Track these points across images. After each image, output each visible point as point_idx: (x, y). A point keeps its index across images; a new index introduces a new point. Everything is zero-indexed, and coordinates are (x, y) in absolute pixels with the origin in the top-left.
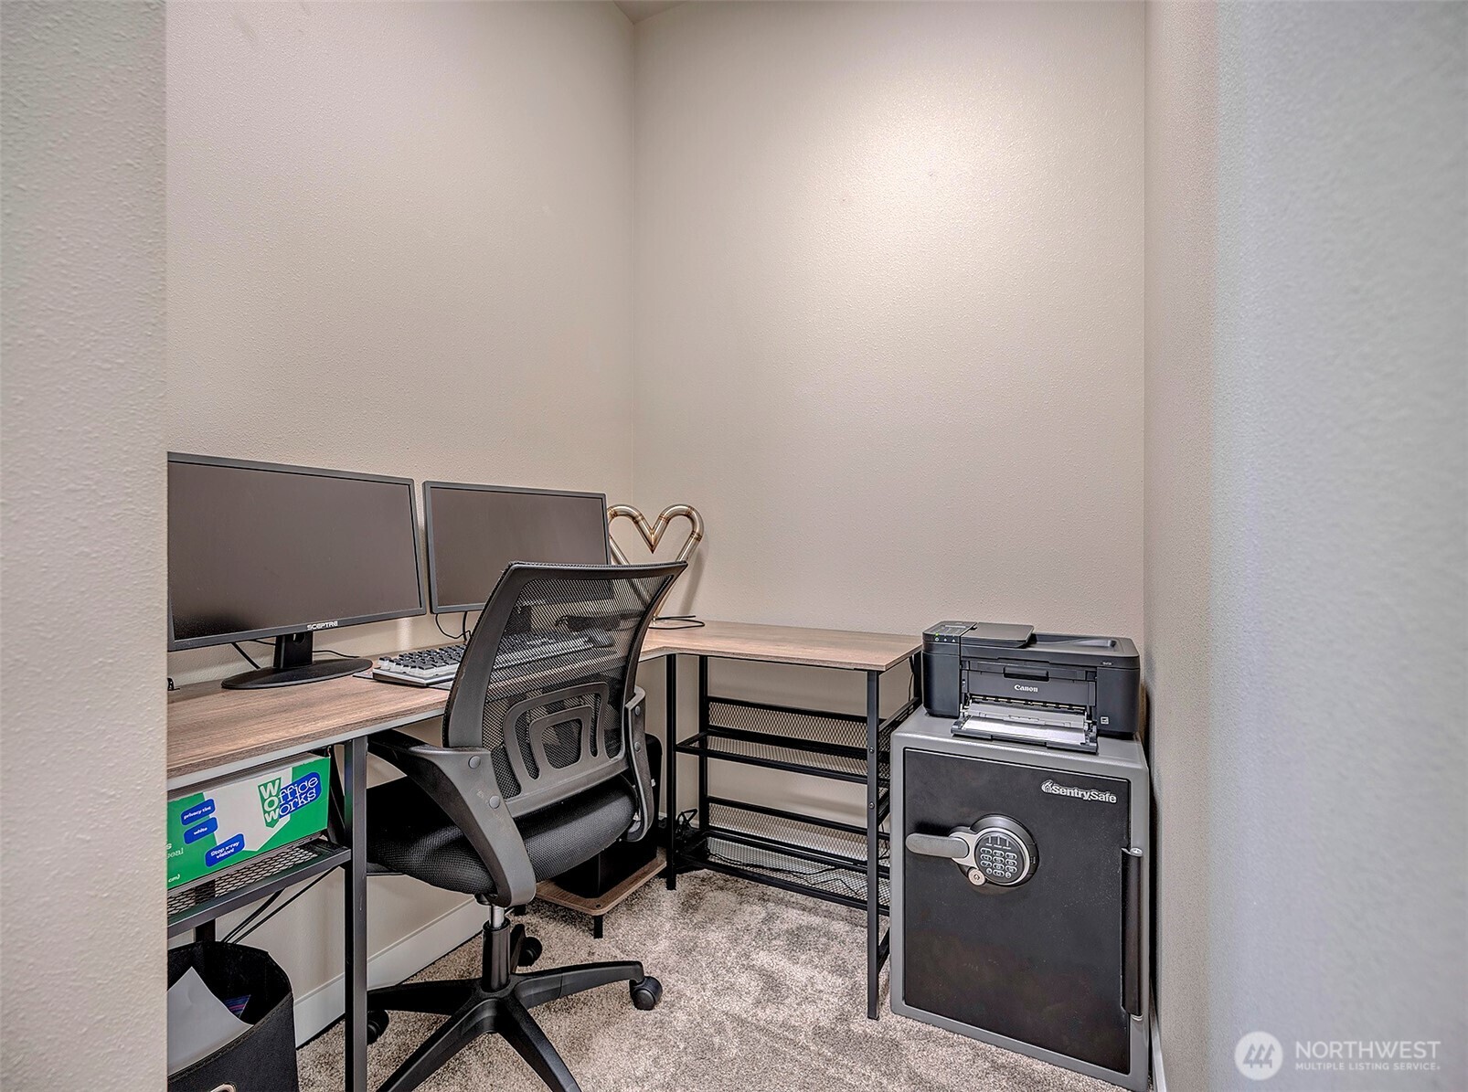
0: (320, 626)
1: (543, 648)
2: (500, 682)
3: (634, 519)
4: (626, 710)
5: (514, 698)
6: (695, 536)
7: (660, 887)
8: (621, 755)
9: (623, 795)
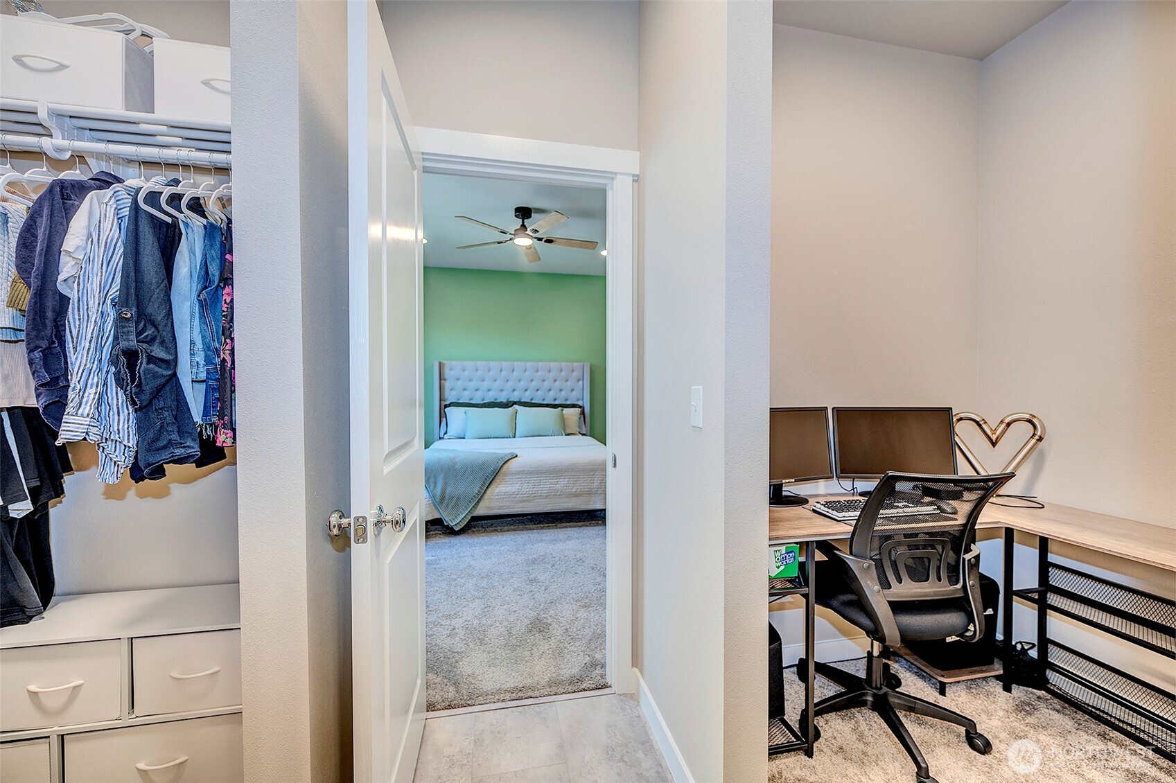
0: (787, 481)
1: (906, 510)
2: (880, 526)
3: (977, 422)
4: (964, 559)
5: (887, 537)
6: (1037, 437)
7: (997, 687)
8: (959, 586)
9: (960, 611)
